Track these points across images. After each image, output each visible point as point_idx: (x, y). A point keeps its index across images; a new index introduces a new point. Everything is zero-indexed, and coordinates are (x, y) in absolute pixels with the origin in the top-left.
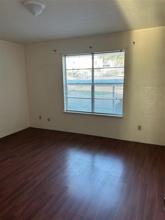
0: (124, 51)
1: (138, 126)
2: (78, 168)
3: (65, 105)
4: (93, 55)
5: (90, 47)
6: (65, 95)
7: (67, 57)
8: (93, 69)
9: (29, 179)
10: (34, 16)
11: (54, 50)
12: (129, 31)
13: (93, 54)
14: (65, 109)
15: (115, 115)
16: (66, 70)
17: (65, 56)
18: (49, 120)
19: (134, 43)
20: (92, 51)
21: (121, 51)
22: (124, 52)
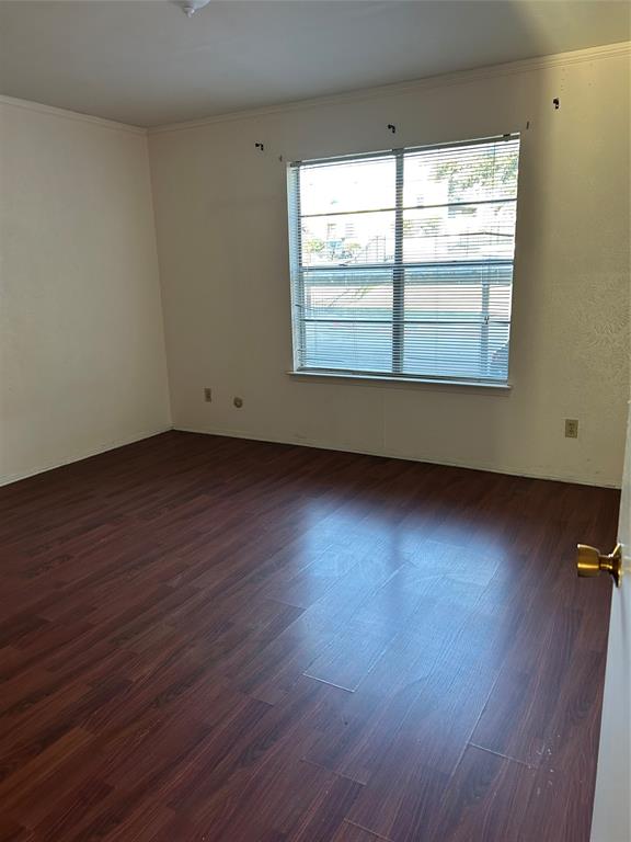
0: (516, 137)
1: (567, 421)
2: (337, 557)
3: (296, 348)
4: (402, 157)
5: (390, 127)
6: (295, 311)
7: (302, 167)
8: (399, 210)
9: (174, 583)
10: (187, 12)
11: (257, 145)
12: (538, 56)
13: (399, 153)
14: (296, 364)
15: (479, 380)
16: (299, 217)
17: (297, 164)
18: (238, 403)
19: (556, 102)
20: (395, 141)
21: (507, 137)
22: (518, 141)
